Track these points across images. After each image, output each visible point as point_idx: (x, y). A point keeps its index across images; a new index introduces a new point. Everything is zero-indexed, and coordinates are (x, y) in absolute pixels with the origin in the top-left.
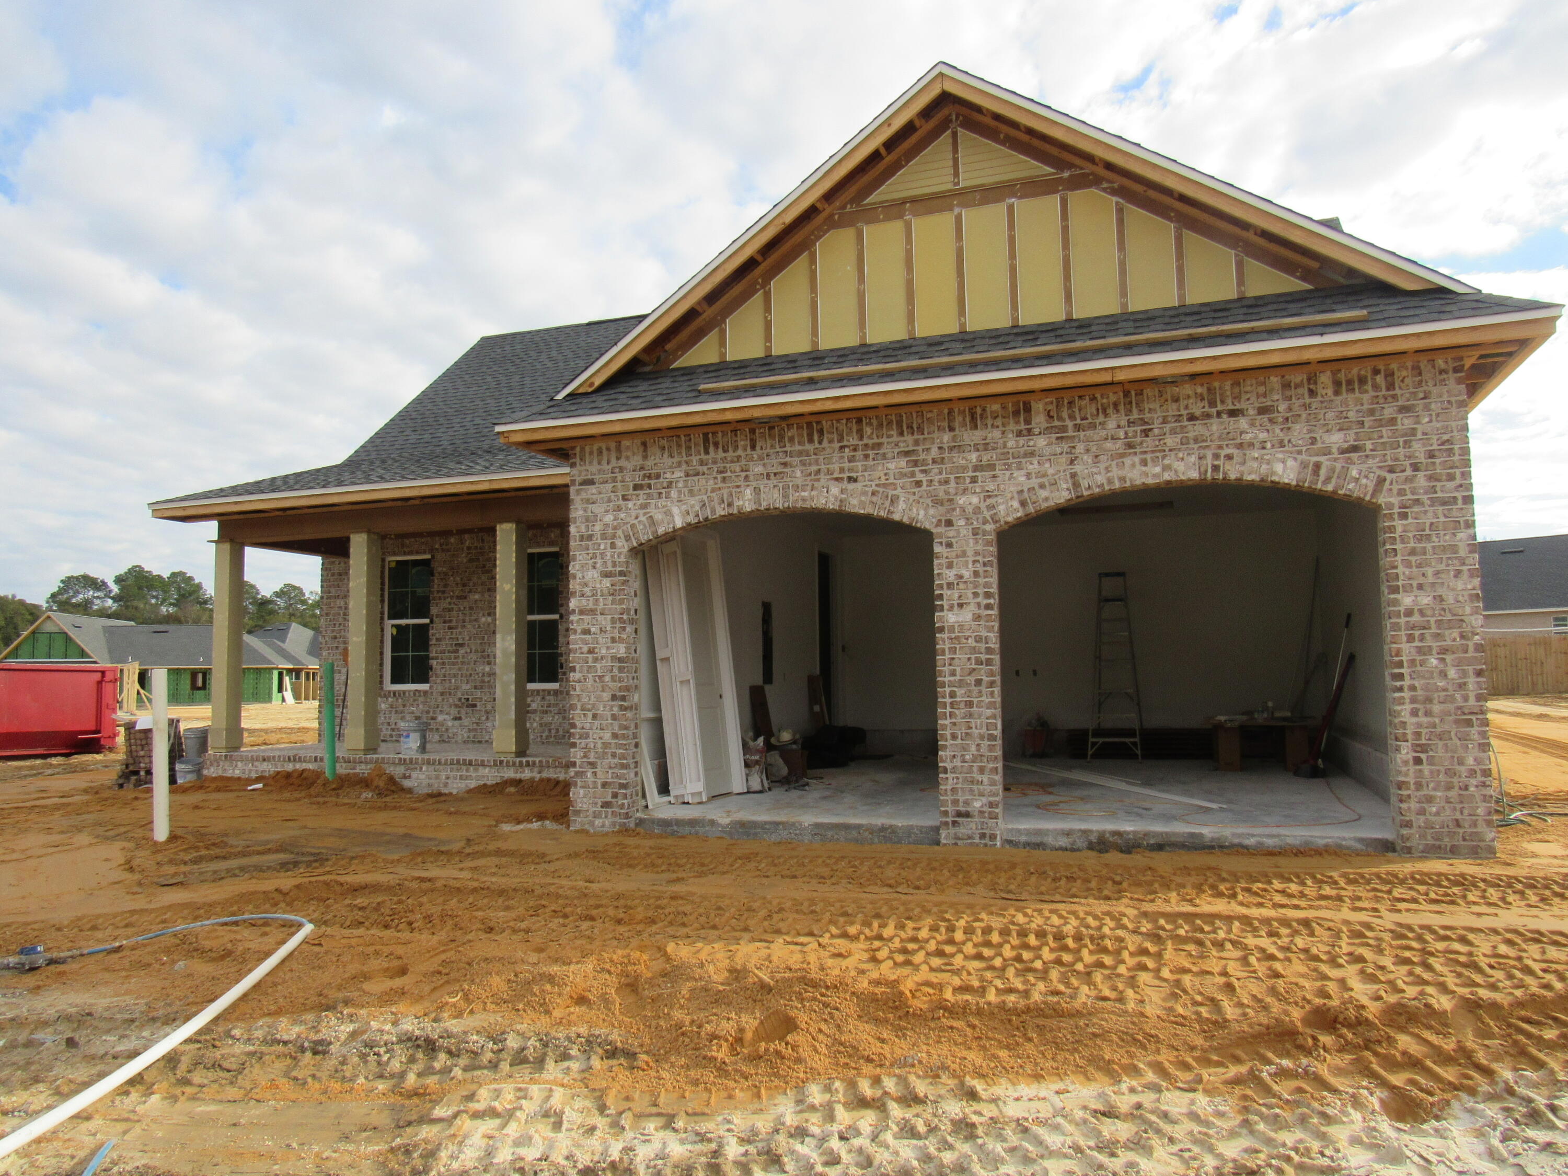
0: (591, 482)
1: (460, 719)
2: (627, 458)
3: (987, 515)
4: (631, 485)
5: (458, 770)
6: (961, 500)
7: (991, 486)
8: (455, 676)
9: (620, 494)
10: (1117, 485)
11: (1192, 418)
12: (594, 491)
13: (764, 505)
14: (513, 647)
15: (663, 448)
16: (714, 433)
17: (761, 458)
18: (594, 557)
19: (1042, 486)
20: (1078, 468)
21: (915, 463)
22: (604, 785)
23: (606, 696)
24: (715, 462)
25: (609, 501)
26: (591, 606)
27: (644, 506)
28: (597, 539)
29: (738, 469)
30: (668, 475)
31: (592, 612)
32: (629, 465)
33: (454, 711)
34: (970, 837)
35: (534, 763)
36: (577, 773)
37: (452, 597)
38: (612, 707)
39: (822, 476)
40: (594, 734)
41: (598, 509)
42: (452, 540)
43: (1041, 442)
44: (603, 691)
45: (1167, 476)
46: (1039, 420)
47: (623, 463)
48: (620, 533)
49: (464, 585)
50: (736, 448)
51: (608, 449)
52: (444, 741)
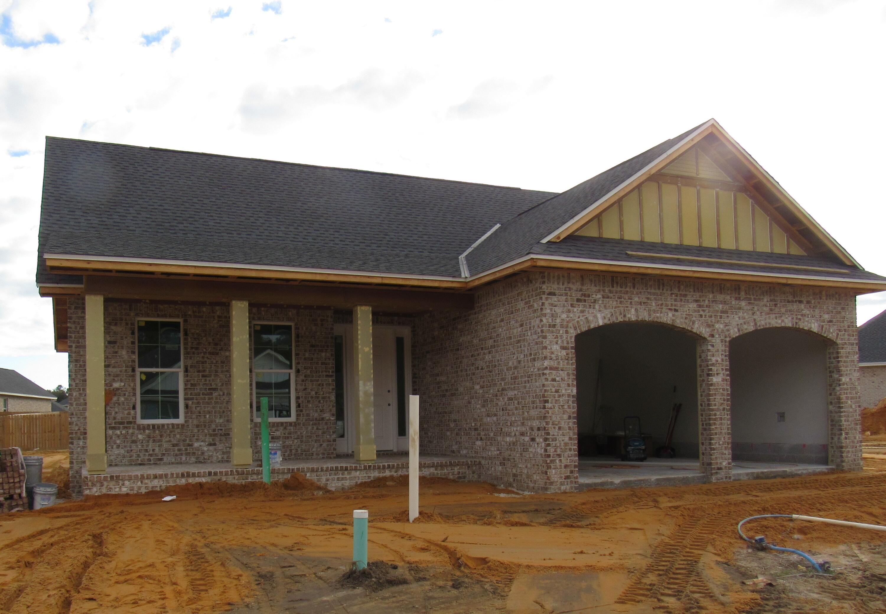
0: (554, 294)
1: (215, 444)
2: (573, 283)
3: (727, 333)
4: (575, 298)
5: (335, 474)
6: (717, 326)
7: (727, 321)
8: (209, 412)
9: (570, 303)
10: (768, 326)
11: (789, 302)
12: (556, 299)
13: (640, 318)
14: (372, 390)
15: (591, 281)
16: (617, 277)
17: (637, 294)
18: (557, 337)
19: (745, 323)
20: (755, 317)
21: (700, 306)
22: (566, 466)
23: (566, 416)
24: (616, 293)
25: (564, 306)
26: (556, 365)
27: (582, 312)
28: (558, 327)
29: (627, 298)
30: (594, 296)
31: (556, 369)
32: (574, 287)
33: (209, 439)
34: (722, 479)
35: (393, 466)
36: (551, 461)
37: (205, 353)
38: (569, 423)
39: (663, 307)
40: (560, 438)
41: (558, 310)
42: (204, 309)
43: (743, 303)
44: (564, 414)
45: (783, 325)
46: (743, 294)
47: (571, 285)
48: (570, 325)
49: (216, 344)
50: (626, 287)
51: (563, 277)
52: (200, 462)
